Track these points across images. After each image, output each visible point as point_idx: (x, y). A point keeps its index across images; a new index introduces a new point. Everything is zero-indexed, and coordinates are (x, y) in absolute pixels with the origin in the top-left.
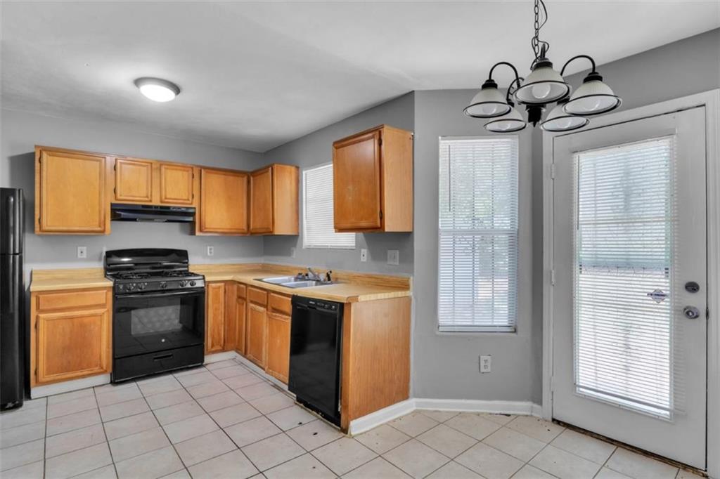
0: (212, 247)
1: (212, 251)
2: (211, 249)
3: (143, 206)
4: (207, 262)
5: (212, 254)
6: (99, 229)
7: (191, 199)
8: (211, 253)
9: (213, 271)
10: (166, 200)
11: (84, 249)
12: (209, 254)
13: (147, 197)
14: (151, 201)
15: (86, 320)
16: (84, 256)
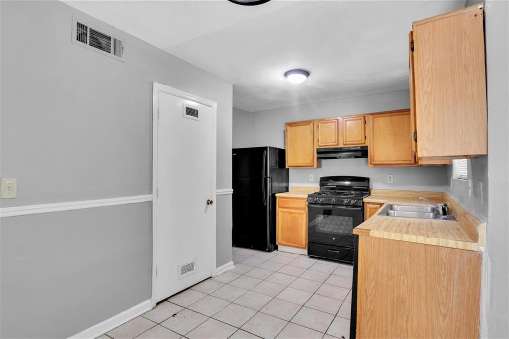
0: (392, 176)
1: (392, 179)
2: (390, 178)
3: (334, 148)
4: (387, 187)
5: (392, 182)
6: (311, 164)
7: (363, 140)
8: (390, 180)
9: (391, 195)
10: (347, 143)
11: (312, 176)
12: (388, 181)
13: (335, 142)
14: (338, 145)
15: (297, 215)
16: (312, 180)
